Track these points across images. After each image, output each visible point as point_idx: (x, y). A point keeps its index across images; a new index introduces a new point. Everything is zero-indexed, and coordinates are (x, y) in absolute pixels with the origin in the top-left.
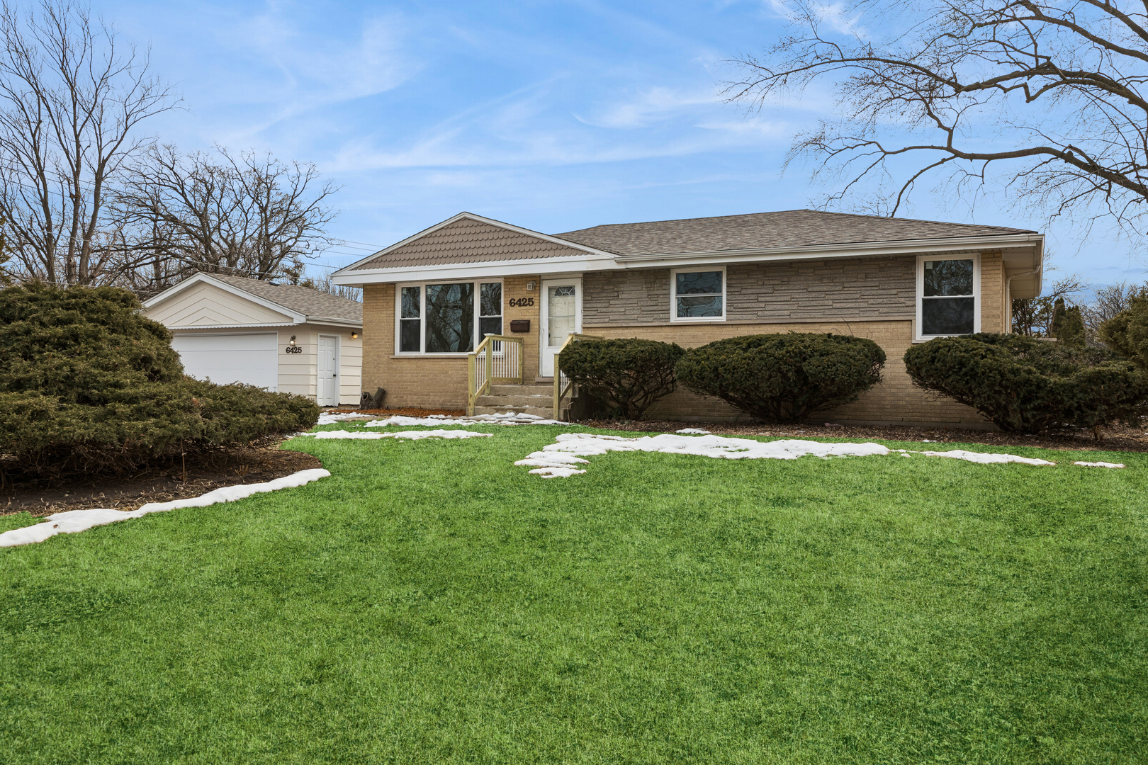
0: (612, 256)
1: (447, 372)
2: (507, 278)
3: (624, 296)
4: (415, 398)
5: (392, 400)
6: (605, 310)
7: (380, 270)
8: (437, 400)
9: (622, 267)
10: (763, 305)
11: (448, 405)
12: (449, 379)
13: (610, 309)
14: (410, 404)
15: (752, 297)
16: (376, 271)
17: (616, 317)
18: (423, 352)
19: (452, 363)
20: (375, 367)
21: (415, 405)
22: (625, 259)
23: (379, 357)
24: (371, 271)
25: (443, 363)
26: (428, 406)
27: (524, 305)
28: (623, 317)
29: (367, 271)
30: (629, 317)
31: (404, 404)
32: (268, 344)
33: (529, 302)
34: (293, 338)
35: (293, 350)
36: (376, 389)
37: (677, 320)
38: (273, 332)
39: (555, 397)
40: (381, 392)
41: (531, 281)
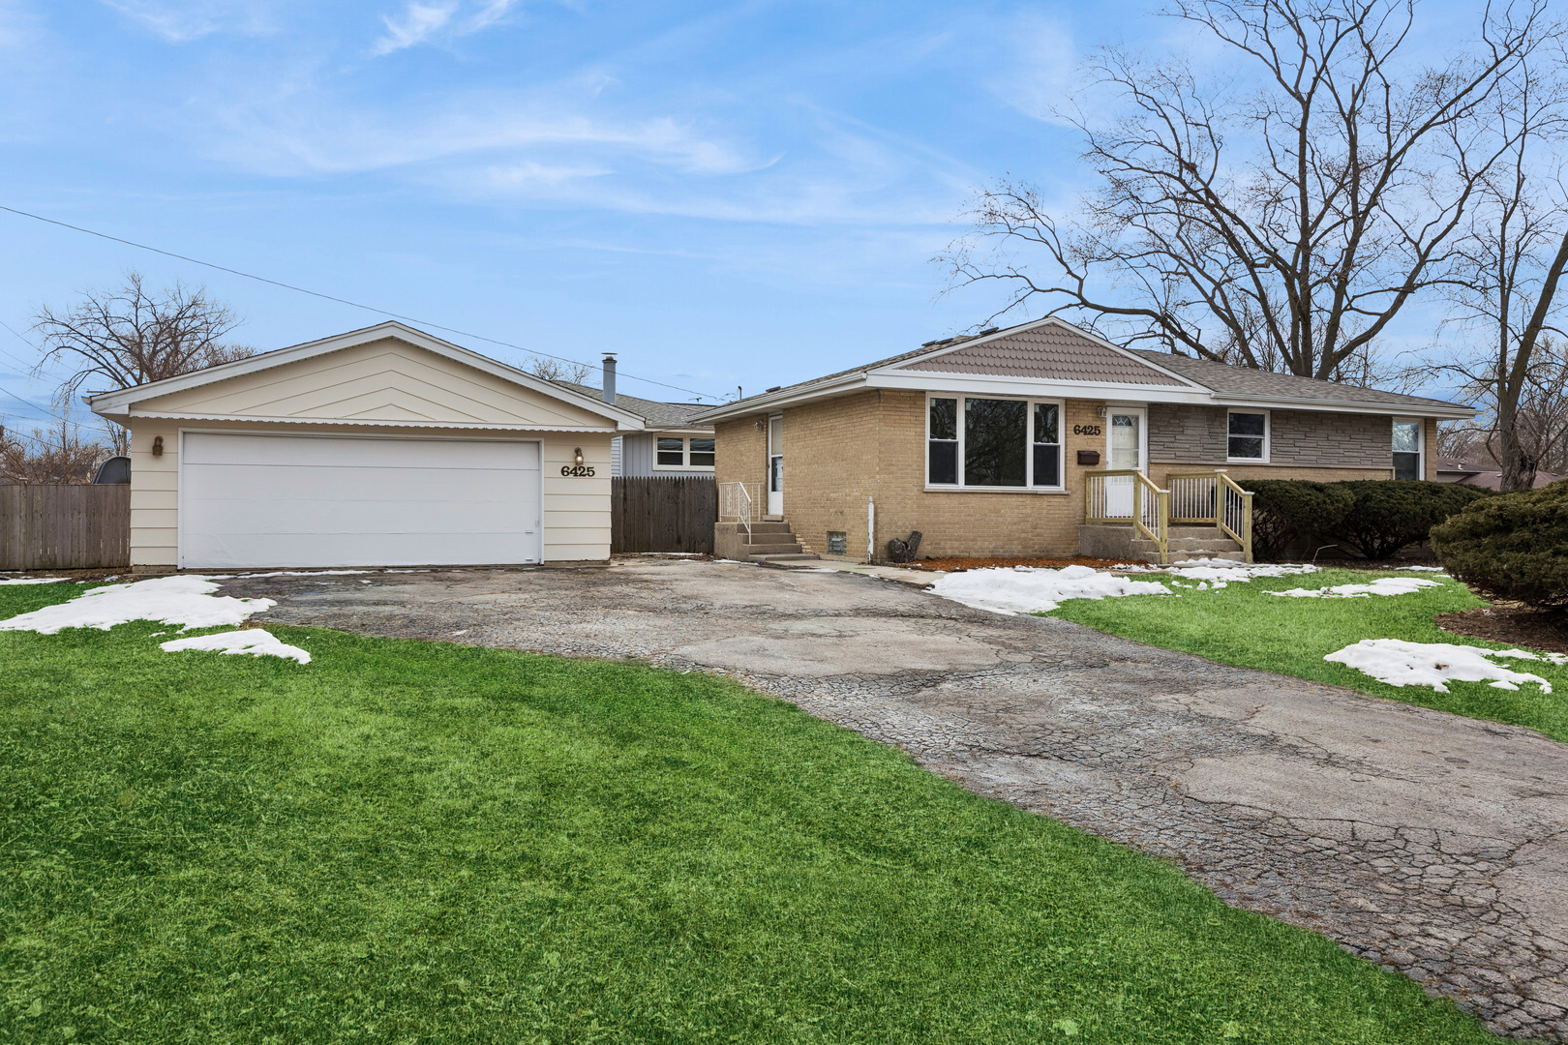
0: (1207, 391)
1: (999, 511)
2: (1067, 400)
3: (1189, 432)
4: (956, 544)
5: (926, 548)
6: (1171, 445)
7: (939, 374)
8: (985, 546)
9: (1215, 403)
10: (1297, 449)
11: (1000, 552)
12: (1001, 519)
13: (1176, 445)
14: (949, 553)
15: (1291, 441)
16: (932, 374)
17: (1182, 454)
18: (961, 485)
19: (1005, 499)
20: (898, 504)
21: (957, 553)
22: (1219, 395)
23: (904, 489)
24: (925, 373)
25: (994, 499)
26: (974, 554)
27: (1090, 434)
28: (1187, 454)
29: (919, 373)
30: (1192, 454)
31: (940, 553)
32: (520, 459)
33: (1095, 431)
34: (578, 452)
35: (579, 471)
36: (909, 532)
37: (1231, 460)
38: (533, 439)
39: (1247, 540)
40: (916, 536)
41: (1098, 406)
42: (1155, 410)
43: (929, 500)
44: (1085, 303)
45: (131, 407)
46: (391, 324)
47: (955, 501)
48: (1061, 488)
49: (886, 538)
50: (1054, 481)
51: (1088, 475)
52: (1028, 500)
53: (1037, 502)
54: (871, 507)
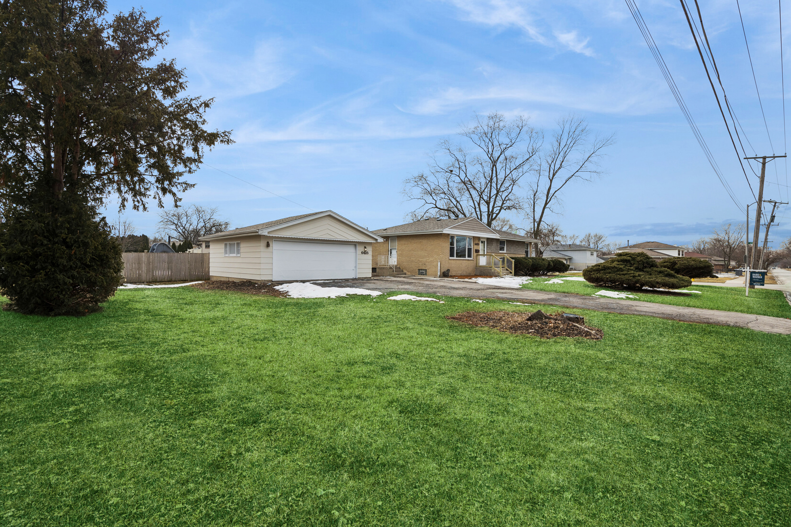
0: (499, 235)
1: (462, 264)
2: (473, 237)
3: (493, 245)
4: (455, 272)
5: (450, 274)
6: (490, 248)
8: (459, 273)
9: (500, 238)
10: (510, 249)
11: (462, 274)
12: (462, 266)
13: (493, 248)
14: (454, 274)
15: (510, 247)
18: (455, 258)
19: (463, 261)
20: (444, 262)
23: (445, 259)
25: (461, 261)
26: (458, 275)
31: (452, 275)
32: (351, 249)
33: (478, 244)
34: (365, 248)
35: (365, 253)
36: (447, 269)
37: (500, 252)
38: (355, 244)
39: (513, 272)
40: (448, 270)
41: (479, 238)
42: (488, 239)
43: (450, 261)
44: (436, 207)
45: (269, 233)
46: (330, 211)
47: (454, 261)
48: (472, 259)
49: (442, 271)
50: (471, 257)
51: (477, 255)
52: (467, 261)
53: (469, 262)
54: (439, 263)
